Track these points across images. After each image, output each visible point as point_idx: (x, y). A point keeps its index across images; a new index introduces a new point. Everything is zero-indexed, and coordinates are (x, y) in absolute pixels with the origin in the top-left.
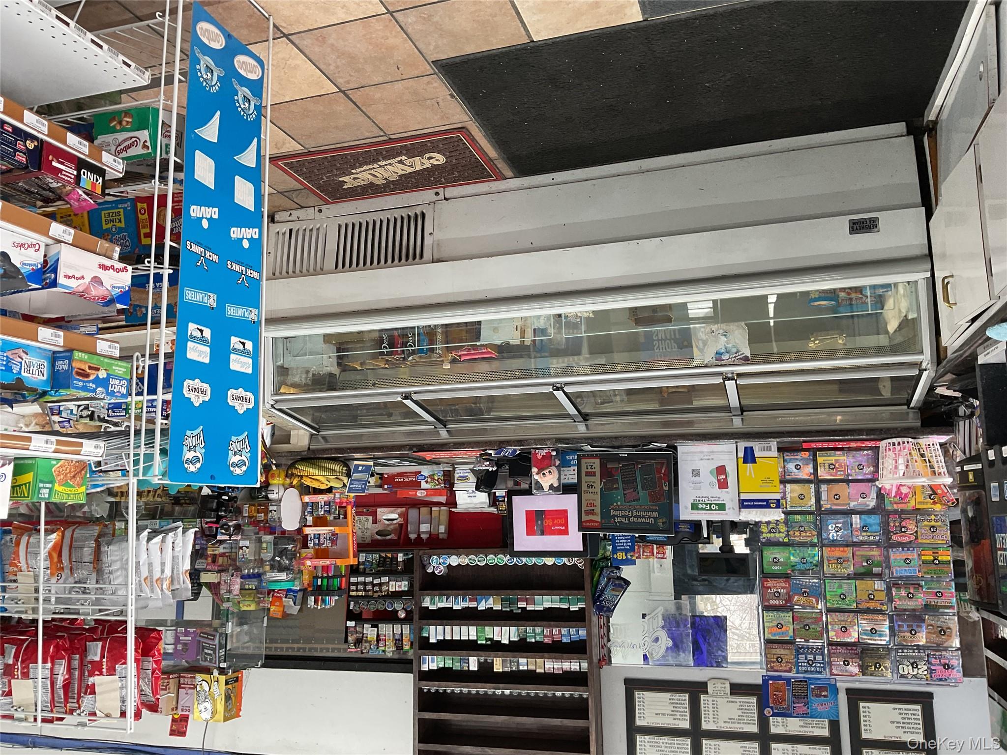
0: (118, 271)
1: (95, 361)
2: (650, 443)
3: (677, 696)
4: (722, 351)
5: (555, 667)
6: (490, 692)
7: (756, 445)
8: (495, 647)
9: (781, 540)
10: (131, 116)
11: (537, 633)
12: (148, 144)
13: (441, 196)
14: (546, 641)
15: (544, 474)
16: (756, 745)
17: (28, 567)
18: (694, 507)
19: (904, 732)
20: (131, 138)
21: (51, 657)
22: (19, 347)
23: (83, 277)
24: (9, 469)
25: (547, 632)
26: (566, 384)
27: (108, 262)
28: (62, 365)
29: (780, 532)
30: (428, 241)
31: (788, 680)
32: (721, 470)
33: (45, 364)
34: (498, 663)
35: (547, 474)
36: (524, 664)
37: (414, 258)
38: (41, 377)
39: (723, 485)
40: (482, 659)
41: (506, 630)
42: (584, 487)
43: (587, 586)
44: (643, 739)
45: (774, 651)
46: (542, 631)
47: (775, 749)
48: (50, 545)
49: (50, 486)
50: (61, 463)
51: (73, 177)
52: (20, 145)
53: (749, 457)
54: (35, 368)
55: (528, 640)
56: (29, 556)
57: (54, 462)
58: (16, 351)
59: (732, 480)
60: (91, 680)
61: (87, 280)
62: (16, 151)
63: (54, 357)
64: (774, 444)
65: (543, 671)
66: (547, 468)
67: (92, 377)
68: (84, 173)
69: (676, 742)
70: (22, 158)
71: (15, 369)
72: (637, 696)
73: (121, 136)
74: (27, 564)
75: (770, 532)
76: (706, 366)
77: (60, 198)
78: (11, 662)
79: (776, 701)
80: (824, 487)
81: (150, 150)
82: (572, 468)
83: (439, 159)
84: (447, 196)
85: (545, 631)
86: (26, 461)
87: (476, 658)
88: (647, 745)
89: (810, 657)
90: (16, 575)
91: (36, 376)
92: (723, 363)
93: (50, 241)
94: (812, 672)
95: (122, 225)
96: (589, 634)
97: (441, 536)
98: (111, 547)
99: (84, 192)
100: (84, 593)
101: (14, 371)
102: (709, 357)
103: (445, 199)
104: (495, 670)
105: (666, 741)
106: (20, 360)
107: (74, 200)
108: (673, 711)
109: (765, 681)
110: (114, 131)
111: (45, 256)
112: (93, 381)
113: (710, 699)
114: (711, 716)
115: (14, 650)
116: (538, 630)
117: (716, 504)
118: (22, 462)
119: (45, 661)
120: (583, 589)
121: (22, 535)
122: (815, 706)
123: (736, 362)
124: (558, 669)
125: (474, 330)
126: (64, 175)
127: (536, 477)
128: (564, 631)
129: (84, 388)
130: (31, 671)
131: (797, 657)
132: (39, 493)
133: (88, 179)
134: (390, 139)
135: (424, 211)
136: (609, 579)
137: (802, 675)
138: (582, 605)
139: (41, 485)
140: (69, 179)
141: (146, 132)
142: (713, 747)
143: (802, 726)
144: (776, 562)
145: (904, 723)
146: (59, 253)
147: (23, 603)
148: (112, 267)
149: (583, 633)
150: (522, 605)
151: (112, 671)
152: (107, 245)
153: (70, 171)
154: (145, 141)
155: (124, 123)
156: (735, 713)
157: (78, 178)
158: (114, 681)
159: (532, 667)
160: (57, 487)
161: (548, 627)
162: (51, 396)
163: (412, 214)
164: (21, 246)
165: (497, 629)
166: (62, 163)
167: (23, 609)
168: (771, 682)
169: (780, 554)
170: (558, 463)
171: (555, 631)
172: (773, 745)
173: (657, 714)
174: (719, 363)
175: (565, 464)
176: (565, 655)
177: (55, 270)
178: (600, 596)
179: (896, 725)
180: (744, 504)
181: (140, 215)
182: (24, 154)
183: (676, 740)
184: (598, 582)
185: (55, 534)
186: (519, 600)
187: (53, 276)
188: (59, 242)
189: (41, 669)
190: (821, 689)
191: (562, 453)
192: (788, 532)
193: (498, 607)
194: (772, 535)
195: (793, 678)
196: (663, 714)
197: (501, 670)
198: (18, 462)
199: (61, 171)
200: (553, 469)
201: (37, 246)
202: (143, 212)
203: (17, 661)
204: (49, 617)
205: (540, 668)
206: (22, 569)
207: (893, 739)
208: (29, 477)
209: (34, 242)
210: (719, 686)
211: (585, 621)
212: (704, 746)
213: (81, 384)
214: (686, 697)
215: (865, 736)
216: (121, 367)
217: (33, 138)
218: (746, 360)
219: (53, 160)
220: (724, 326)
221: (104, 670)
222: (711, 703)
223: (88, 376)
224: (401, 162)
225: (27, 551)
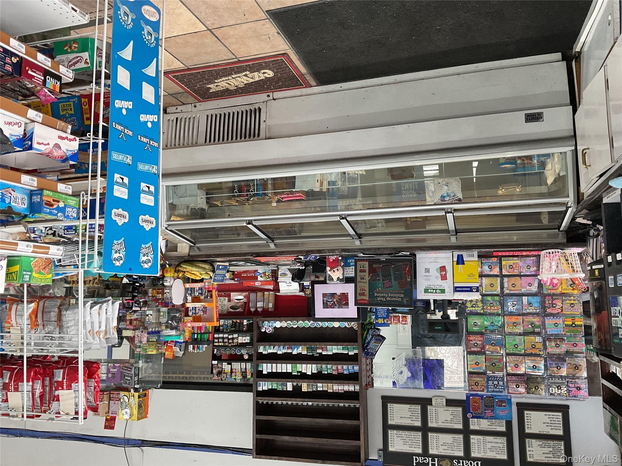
0: (70, 140)
1: (56, 197)
2: (400, 252)
3: (413, 407)
4: (445, 195)
5: (340, 388)
6: (300, 403)
7: (465, 254)
8: (303, 376)
9: (479, 312)
10: (78, 43)
11: (329, 368)
12: (88, 61)
13: (271, 98)
14: (334, 373)
15: (334, 271)
16: (461, 436)
17: (17, 324)
18: (426, 291)
19: (551, 429)
20: (78, 57)
21: (32, 379)
22: (9, 187)
23: (48, 144)
24: (4, 263)
25: (334, 367)
26: (349, 215)
27: (64, 135)
28: (36, 199)
29: (478, 307)
30: (263, 125)
31: (482, 396)
32: (443, 269)
33: (26, 198)
34: (305, 386)
35: (336, 271)
36: (320, 386)
37: (254, 136)
38: (23, 206)
39: (444, 278)
40: (295, 384)
41: (309, 367)
42: (359, 279)
43: (360, 340)
44: (392, 432)
45: (473, 379)
46: (332, 367)
47: (472, 439)
48: (31, 310)
49: (30, 273)
50: (37, 259)
51: (41, 81)
52: (8, 60)
53: (460, 261)
54: (20, 200)
55: (323, 372)
56: (17, 316)
57: (32, 259)
58: (7, 190)
59: (449, 275)
60: (57, 393)
61: (51, 146)
62: (5, 63)
63: (31, 194)
64: (475, 253)
65: (332, 391)
66: (336, 267)
67: (55, 207)
68: (48, 78)
69: (412, 434)
70: (9, 68)
71: (7, 201)
72: (389, 406)
73: (71, 56)
74: (16, 321)
75: (472, 307)
76: (435, 205)
77: (33, 94)
78: (7, 381)
79: (474, 409)
80: (506, 279)
81: (90, 65)
82: (351, 267)
83: (270, 74)
84: (275, 98)
85: (333, 367)
86: (15, 258)
87: (291, 383)
88: (395, 436)
89: (496, 383)
90: (9, 329)
91: (20, 205)
92: (445, 202)
93: (28, 121)
94: (496, 392)
95: (73, 112)
96: (360, 369)
97: (270, 310)
98: (68, 312)
99: (49, 91)
100: (51, 340)
101: (7, 202)
102: (437, 199)
103: (274, 99)
104: (303, 390)
105: (407, 433)
106: (10, 195)
107: (43, 96)
108: (411, 416)
109: (468, 397)
110: (67, 52)
111: (25, 130)
112: (55, 209)
113: (434, 409)
114: (434, 419)
115: (9, 374)
116: (329, 366)
117: (439, 290)
118: (12, 258)
119: (28, 381)
120: (357, 342)
121: (12, 304)
122: (498, 412)
123: (453, 202)
124: (341, 390)
125: (291, 182)
126: (36, 79)
127: (329, 273)
128: (345, 367)
129: (50, 213)
130: (20, 387)
131: (487, 382)
132: (23, 278)
133: (51, 82)
134: (239, 60)
135: (260, 107)
136: (373, 336)
137: (490, 394)
138: (356, 351)
139: (24, 273)
140: (39, 82)
141: (87, 54)
142: (435, 437)
143: (489, 425)
144: (475, 325)
145: (551, 423)
146: (33, 128)
147: (14, 346)
148: (67, 138)
149: (356, 368)
150: (319, 351)
151: (69, 387)
152: (63, 124)
153: (40, 77)
154: (87, 59)
155: (73, 48)
156: (449, 418)
157: (44, 82)
158: (71, 393)
159: (325, 389)
160: (34, 274)
161: (335, 364)
162: (30, 218)
163: (253, 109)
164: (10, 123)
165: (304, 366)
166: (35, 72)
167: (14, 349)
168: (471, 397)
169: (478, 320)
170: (342, 264)
171: (340, 367)
172: (472, 437)
173: (401, 417)
174: (443, 203)
175: (347, 265)
176: (345, 382)
177: (31, 139)
178: (367, 346)
179: (546, 424)
180: (457, 289)
181: (83, 106)
182: (11, 65)
183: (413, 433)
184: (366, 337)
185: (33, 304)
186: (317, 348)
187: (30, 143)
188: (33, 121)
189: (26, 386)
190: (502, 402)
191: (345, 258)
192: (483, 306)
193: (304, 352)
194: (474, 309)
195: (485, 395)
196: (405, 417)
197: (306, 391)
198: (9, 258)
199: (34, 77)
200: (340, 268)
201: (20, 124)
202: (85, 104)
203: (11, 381)
204: (30, 355)
205: (330, 389)
206: (13, 325)
207: (544, 433)
208: (17, 268)
209: (18, 121)
210: (439, 400)
211: (358, 361)
212: (430, 437)
213: (48, 210)
214: (419, 407)
215: (527, 431)
216: (73, 200)
217: (16, 56)
218: (460, 201)
219: (28, 70)
220: (446, 180)
221: (65, 387)
222: (434, 411)
223: (52, 205)
224: (246, 75)
225: (16, 314)
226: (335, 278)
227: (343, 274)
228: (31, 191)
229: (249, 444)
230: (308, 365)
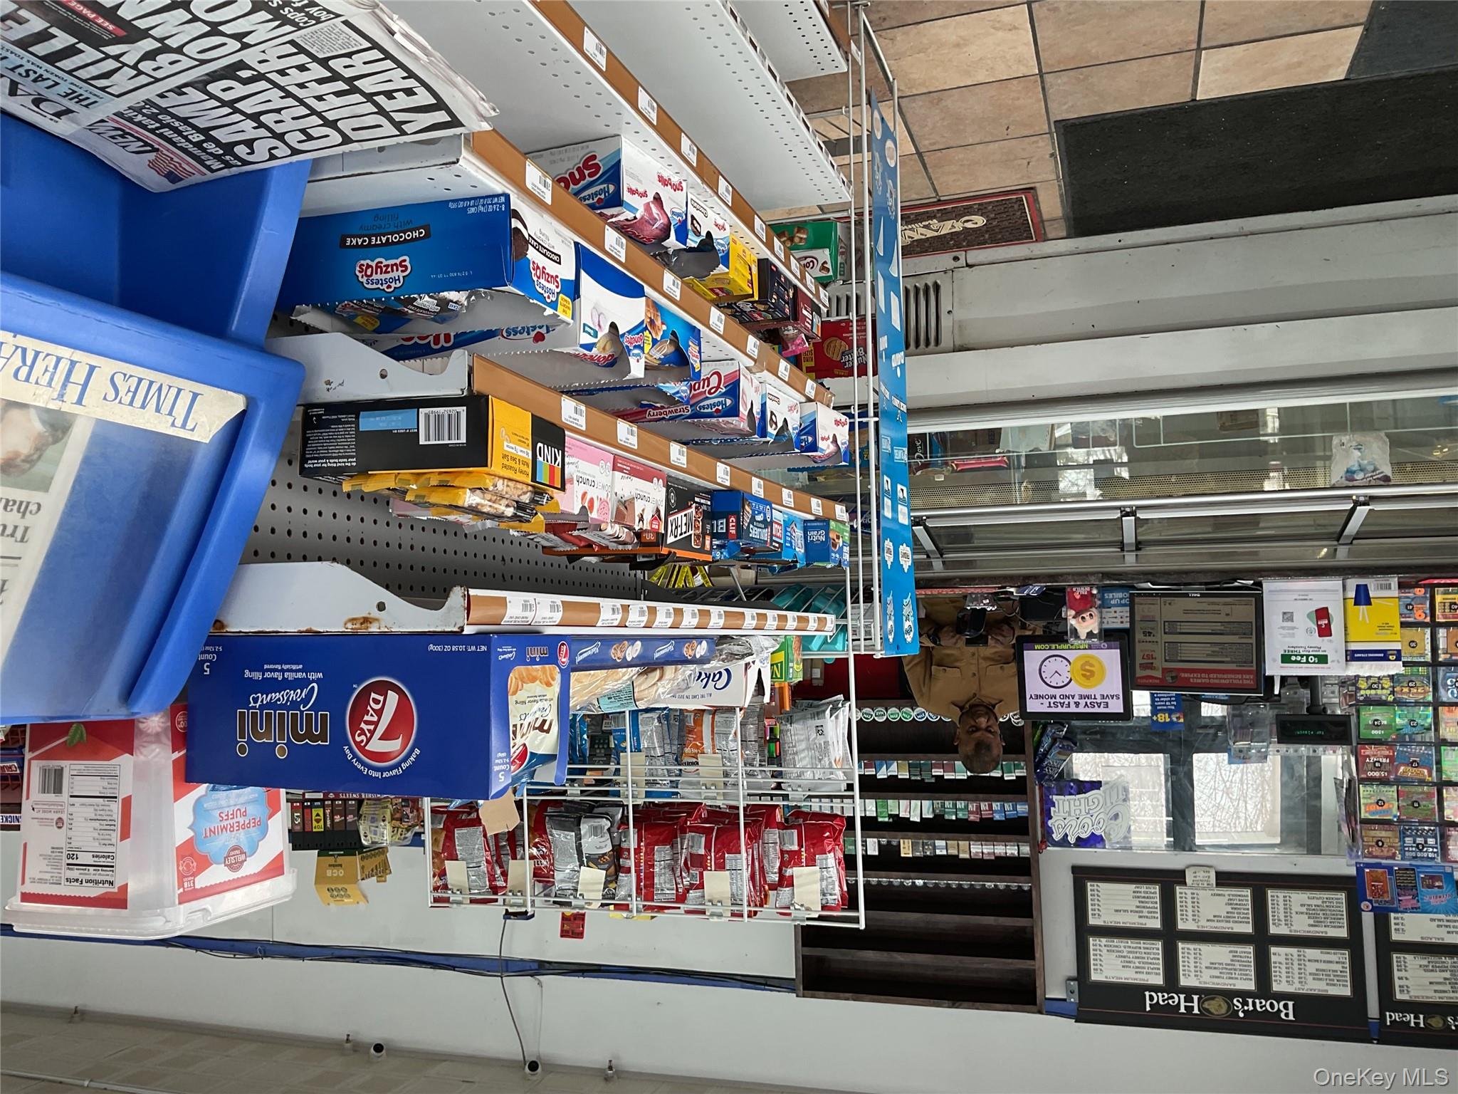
0: (843, 424)
2: (1235, 580)
3: (1144, 888)
4: (1354, 469)
5: (985, 851)
6: (896, 882)
7: (1372, 583)
8: (901, 825)
9: (1384, 698)
11: (958, 809)
12: (829, 266)
13: (962, 262)
14: (972, 818)
15: (1083, 618)
16: (1250, 949)
17: (714, 748)
18: (1286, 659)
23: (829, 438)
25: (972, 807)
26: (1139, 507)
29: (1383, 688)
30: (946, 322)
31: (1390, 868)
32: (1322, 613)
34: (906, 846)
35: (1088, 618)
36: (942, 847)
37: (927, 343)
39: (1325, 632)
40: (884, 841)
41: (916, 805)
42: (1139, 636)
43: (1029, 749)
44: (1098, 942)
45: (1372, 833)
46: (967, 807)
53: (1362, 597)
55: (947, 817)
56: (715, 736)
59: (1337, 627)
60: (789, 872)
64: (1394, 581)
65: (967, 856)
66: (1087, 610)
69: (1142, 945)
72: (1089, 888)
74: (713, 744)
75: (1370, 688)
76: (1333, 488)
78: (702, 851)
79: (1374, 893)
80: (1442, 633)
81: (831, 273)
82: (1113, 609)
83: (979, 221)
84: (969, 262)
85: (970, 806)
87: (876, 840)
88: (1104, 949)
89: (1420, 840)
90: (697, 758)
92: (1355, 483)
94: (1422, 858)
96: (1032, 809)
102: (1337, 475)
103: (968, 265)
104: (902, 855)
105: (1130, 944)
108: (1138, 907)
109: (1360, 870)
113: (1189, 892)
114: (1190, 913)
115: (703, 839)
116: (960, 804)
117: (1315, 656)
120: (1022, 752)
122: (1426, 899)
123: (1372, 483)
124: (989, 853)
125: (993, 437)
127: (1072, 622)
128: (996, 806)
131: (1402, 840)
135: (939, 282)
136: (1054, 740)
137: (1408, 863)
138: (1020, 773)
142: (1192, 952)
144: (1376, 725)
148: (841, 422)
149: (1022, 809)
150: (937, 772)
151: (811, 862)
154: (825, 262)
155: (797, 240)
156: (1223, 910)
158: (815, 873)
159: (953, 852)
161: (985, 800)
163: (921, 285)
164: (792, 408)
165: (903, 803)
167: (711, 797)
168: (1367, 870)
169: (1381, 715)
170: (1099, 602)
171: (984, 806)
172: (1273, 949)
173: (1117, 911)
174: (1351, 484)
175: (1105, 605)
176: (999, 837)
177: (813, 432)
178: (1042, 760)
180: (1352, 656)
182: (788, 302)
183: (1142, 944)
184: (1039, 743)
186: (932, 766)
187: (812, 438)
190: (1433, 878)
192: (1394, 687)
193: (904, 775)
194: (1373, 692)
195: (1396, 865)
196: (1125, 911)
197: (911, 855)
200: (1094, 611)
203: (710, 851)
205: (965, 852)
206: (707, 750)
210: (1201, 874)
211: (1026, 793)
212: (1180, 951)
215: (1395, 937)
218: (1386, 481)
220: (1358, 437)
221: (804, 860)
222: (1189, 896)
225: (713, 731)
226: (1083, 635)
227: (1101, 623)
228: (806, 521)
229: (789, 970)
230: (913, 802)
